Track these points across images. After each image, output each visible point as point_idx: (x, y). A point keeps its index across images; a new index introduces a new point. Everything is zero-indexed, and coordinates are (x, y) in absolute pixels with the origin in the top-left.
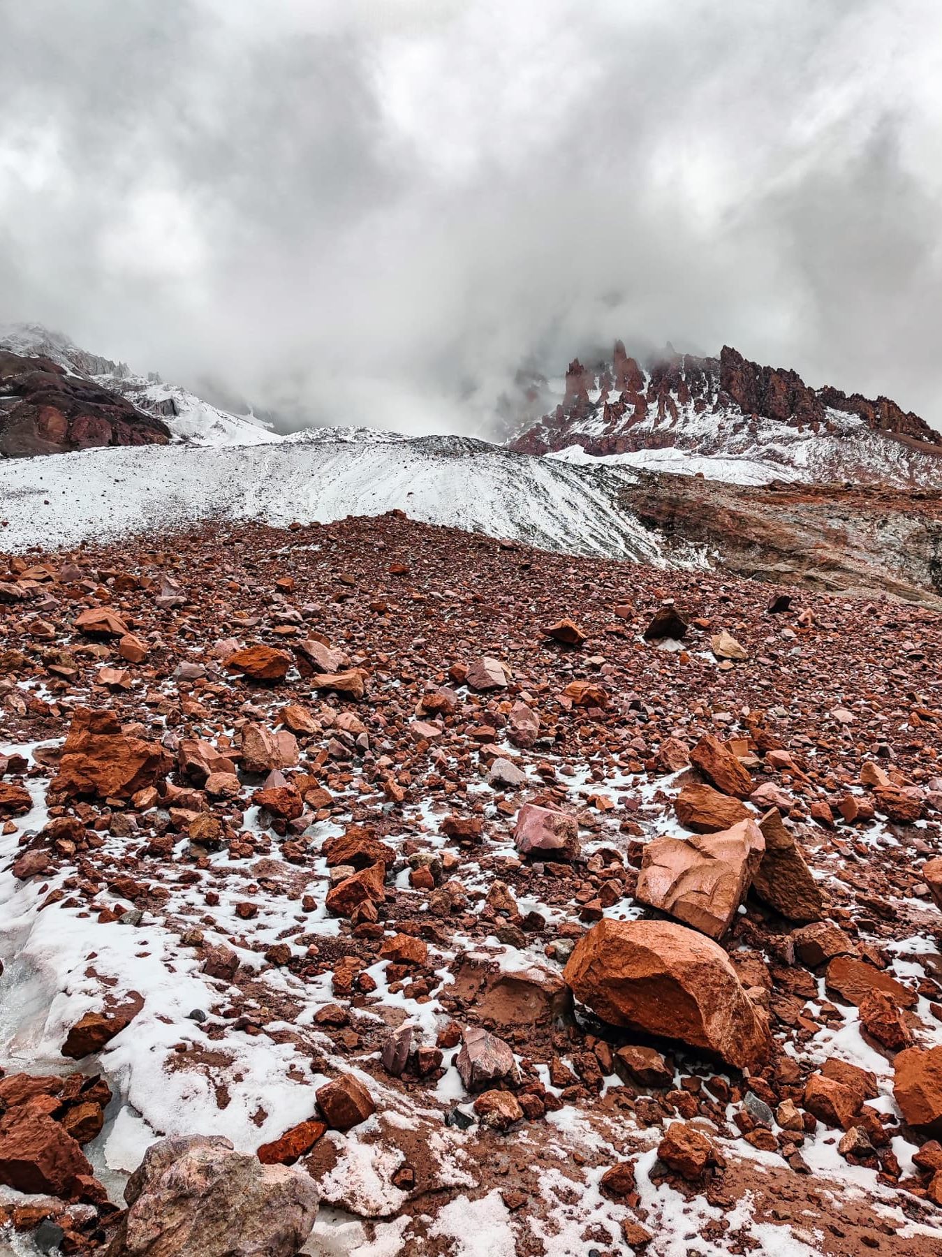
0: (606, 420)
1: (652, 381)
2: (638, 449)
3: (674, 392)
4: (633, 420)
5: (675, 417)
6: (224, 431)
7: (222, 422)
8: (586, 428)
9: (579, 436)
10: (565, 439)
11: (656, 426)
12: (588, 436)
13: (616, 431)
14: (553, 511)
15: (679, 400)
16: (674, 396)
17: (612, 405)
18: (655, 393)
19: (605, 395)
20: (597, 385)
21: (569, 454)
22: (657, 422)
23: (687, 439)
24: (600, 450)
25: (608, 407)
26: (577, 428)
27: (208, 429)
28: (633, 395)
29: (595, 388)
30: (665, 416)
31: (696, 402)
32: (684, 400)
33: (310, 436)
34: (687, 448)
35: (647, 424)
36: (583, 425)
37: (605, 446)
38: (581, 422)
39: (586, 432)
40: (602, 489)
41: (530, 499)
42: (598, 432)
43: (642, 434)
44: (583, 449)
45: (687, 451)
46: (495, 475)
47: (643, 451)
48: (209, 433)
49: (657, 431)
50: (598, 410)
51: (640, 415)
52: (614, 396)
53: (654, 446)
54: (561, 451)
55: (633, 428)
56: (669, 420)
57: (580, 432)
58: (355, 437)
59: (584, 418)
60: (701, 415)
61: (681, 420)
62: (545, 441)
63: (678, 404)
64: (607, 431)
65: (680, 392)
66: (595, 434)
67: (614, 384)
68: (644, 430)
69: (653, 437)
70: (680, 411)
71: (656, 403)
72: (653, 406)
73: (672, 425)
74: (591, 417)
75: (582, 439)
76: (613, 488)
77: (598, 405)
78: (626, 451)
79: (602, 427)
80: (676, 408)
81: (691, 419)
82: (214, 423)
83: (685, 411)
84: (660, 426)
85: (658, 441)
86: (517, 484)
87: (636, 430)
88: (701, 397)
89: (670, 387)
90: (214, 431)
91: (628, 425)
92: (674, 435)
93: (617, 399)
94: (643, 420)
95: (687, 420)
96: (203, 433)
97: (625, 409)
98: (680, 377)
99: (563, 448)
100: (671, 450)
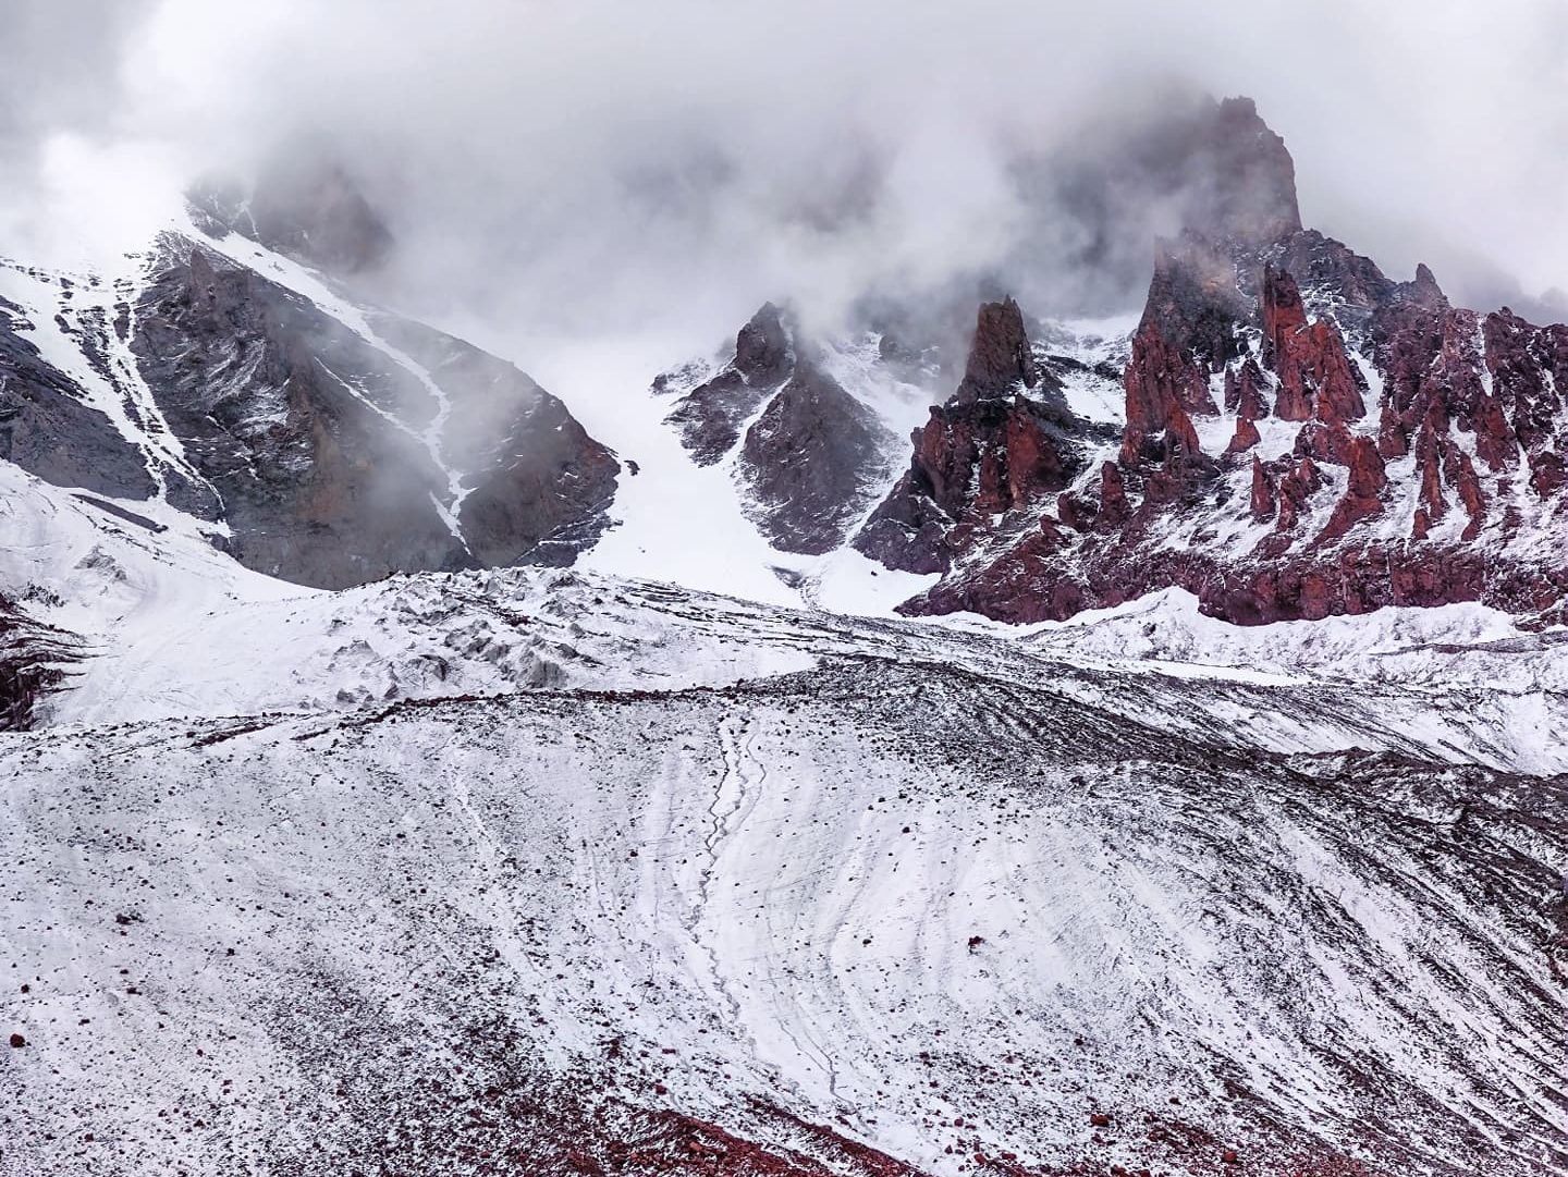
0: (1262, 513)
1: (1388, 391)
2: (1368, 605)
3: (1464, 428)
4: (1348, 514)
5: (1477, 506)
6: (120, 576)
7: (112, 547)
8: (1200, 537)
9: (1181, 560)
10: (1136, 569)
11: (1419, 534)
12: (1209, 563)
13: (1295, 547)
14: (1402, 999)
15: (1482, 452)
16: (1465, 440)
17: (1277, 469)
18: (1403, 430)
19: (1246, 436)
20: (1219, 398)
21: (1155, 618)
22: (1424, 522)
23: (1522, 580)
24: (1250, 606)
25: (1263, 472)
26: (1171, 533)
27: (68, 571)
28: (1340, 436)
29: (1213, 410)
30: (1444, 505)
31: (1534, 463)
32: (1497, 451)
33: (415, 604)
34: (1526, 606)
35: (1392, 527)
36: (1189, 526)
37: (1268, 596)
38: (1182, 516)
39: (1200, 549)
40: (1505, 910)
41: (1318, 952)
42: (1241, 549)
43: (1379, 559)
44: (1194, 600)
45: (1527, 617)
46: (1184, 862)
47: (1388, 614)
48: (75, 585)
49: (1426, 552)
50: (1233, 476)
51: (1366, 498)
52: (1278, 438)
53: (1421, 596)
54: (1126, 607)
55: (1347, 539)
56: (1457, 517)
57: (1182, 547)
58: (552, 606)
59: (1191, 503)
60: (1554, 502)
61: (1495, 516)
62: (1073, 572)
63: (1480, 467)
64: (1271, 548)
65: (1482, 428)
66: (1233, 556)
67: (1271, 398)
68: (1383, 547)
69: (1415, 570)
70: (1489, 486)
71: (1411, 461)
72: (1402, 469)
73: (1471, 533)
74: (1211, 500)
75: (1189, 570)
76: (1534, 904)
77: (1228, 464)
78: (1332, 610)
79: (1251, 535)
80: (1476, 479)
81: (1526, 512)
82: (86, 553)
83: (1504, 487)
84: (1434, 535)
85: (1430, 581)
86: (1257, 893)
87: (1358, 548)
88: (1549, 447)
89: (1450, 411)
90: (90, 576)
91: (1334, 530)
92: (1479, 566)
93: (1289, 447)
94: (1377, 513)
95: (1512, 519)
96: (54, 586)
97: (1316, 481)
98: (1475, 382)
99: (1131, 595)
100: (1474, 609)
